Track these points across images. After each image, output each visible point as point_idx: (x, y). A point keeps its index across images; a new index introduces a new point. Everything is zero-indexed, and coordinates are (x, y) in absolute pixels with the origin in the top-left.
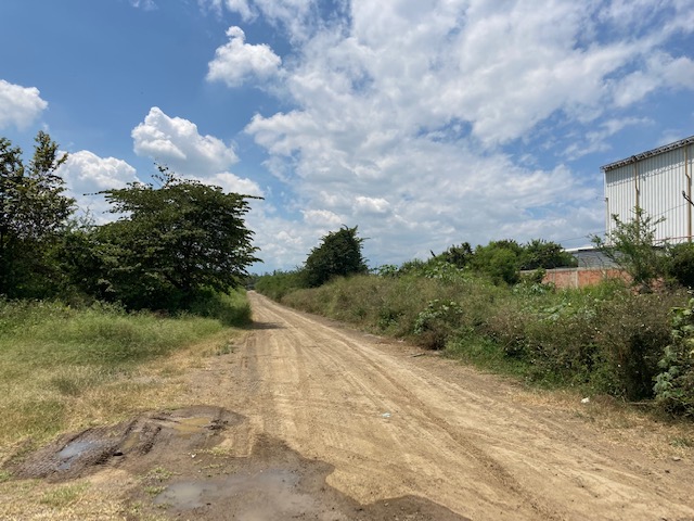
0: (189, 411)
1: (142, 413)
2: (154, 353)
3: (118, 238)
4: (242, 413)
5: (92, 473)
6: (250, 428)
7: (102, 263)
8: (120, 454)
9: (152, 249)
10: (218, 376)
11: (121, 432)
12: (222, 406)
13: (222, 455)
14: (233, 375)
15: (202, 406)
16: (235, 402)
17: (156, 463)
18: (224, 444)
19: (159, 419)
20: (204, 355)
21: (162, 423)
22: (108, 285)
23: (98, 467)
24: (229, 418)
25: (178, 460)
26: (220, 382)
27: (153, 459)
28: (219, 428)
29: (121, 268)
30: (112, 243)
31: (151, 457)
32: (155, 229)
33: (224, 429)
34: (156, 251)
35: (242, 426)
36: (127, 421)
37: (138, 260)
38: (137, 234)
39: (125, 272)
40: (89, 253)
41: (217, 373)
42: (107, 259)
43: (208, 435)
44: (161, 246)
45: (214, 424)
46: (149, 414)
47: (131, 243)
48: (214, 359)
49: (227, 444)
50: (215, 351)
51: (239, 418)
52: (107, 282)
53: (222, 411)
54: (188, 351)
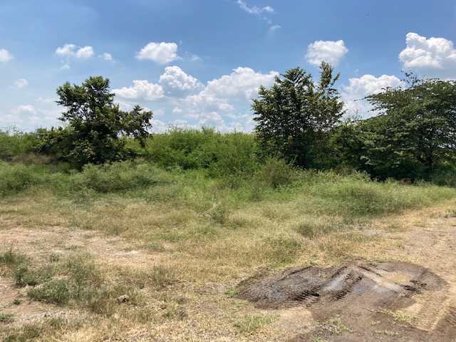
0: (393, 266)
1: (353, 261)
2: (389, 211)
3: (375, 128)
4: (445, 277)
5: (287, 307)
6: (446, 298)
7: (364, 145)
8: (318, 295)
9: (400, 135)
10: (435, 237)
11: (330, 275)
12: (427, 267)
13: (403, 322)
14: (451, 238)
15: (408, 264)
16: (442, 265)
17: (339, 312)
18: (411, 308)
19: (365, 268)
20: (432, 216)
21: (366, 273)
22: (368, 160)
23: (296, 303)
24: (429, 281)
25: (359, 315)
26: (435, 243)
27: (339, 307)
28: (414, 290)
29: (377, 148)
30: (371, 131)
31: (339, 304)
32: (402, 120)
33: (419, 292)
34: (403, 136)
35: (439, 293)
36: (339, 266)
37: (389, 142)
38: (389, 124)
39: (380, 151)
40: (355, 139)
41: (437, 234)
42: (367, 142)
43: (400, 295)
44: (407, 131)
45: (411, 284)
46: (359, 263)
47: (385, 131)
48: (440, 221)
49: (414, 310)
50: (444, 214)
51: (440, 282)
52: (367, 158)
53: (425, 272)
54: (419, 212)
